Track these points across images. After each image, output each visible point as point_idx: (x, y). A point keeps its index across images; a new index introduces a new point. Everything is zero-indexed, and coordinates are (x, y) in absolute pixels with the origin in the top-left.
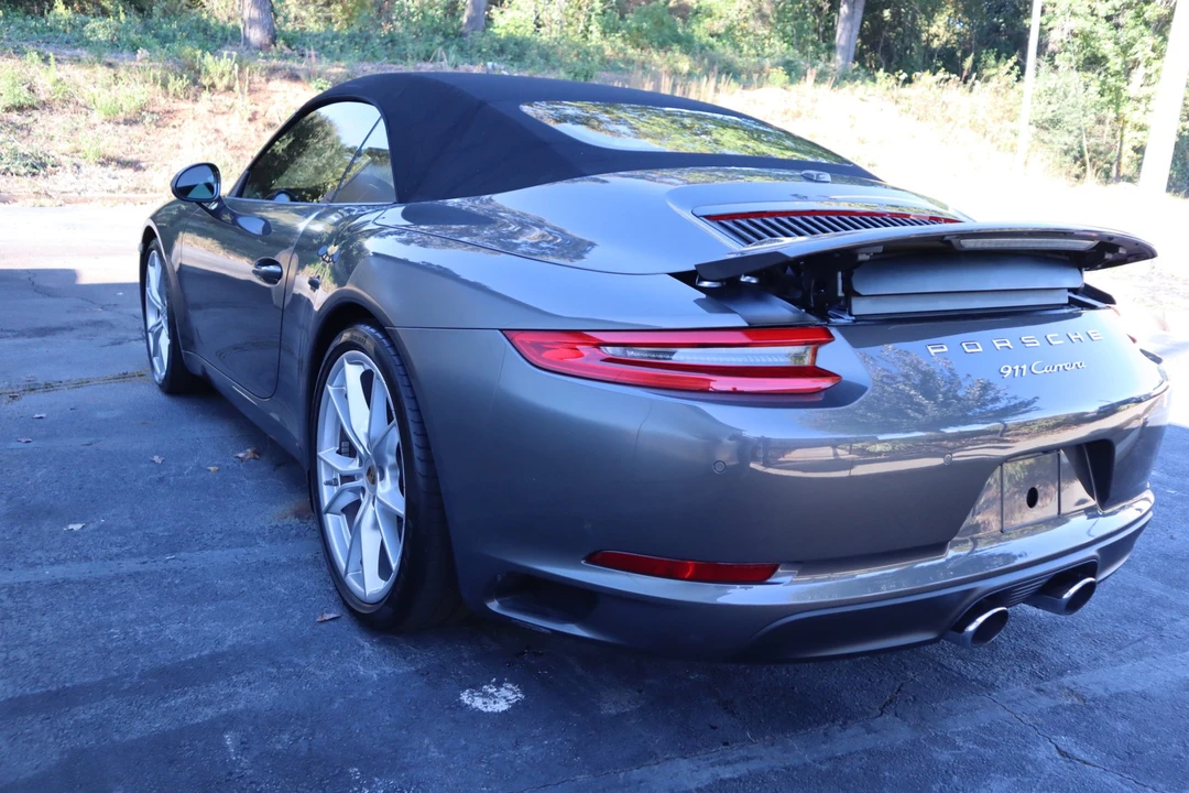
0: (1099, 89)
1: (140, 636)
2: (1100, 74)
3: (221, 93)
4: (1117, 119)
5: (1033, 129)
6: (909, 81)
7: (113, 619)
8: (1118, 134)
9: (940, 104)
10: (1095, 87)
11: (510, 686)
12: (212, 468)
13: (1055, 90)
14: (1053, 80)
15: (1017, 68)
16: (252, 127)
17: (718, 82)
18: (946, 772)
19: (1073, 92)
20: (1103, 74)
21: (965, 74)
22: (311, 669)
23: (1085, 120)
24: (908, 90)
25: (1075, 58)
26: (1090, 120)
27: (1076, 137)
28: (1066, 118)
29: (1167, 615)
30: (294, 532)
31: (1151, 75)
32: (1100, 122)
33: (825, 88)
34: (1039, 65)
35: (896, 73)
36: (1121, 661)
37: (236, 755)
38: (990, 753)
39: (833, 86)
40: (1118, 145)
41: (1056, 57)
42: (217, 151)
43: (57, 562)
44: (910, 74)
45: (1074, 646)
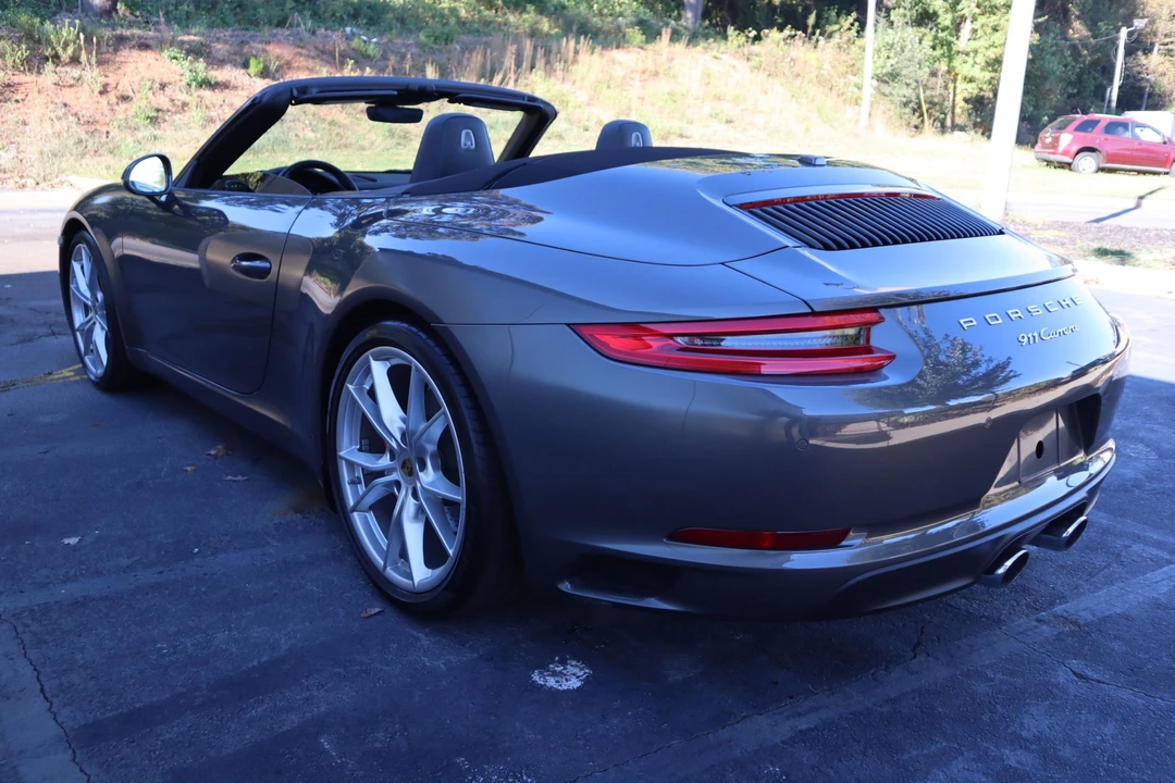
0: (931, 44)
1: (190, 649)
2: (931, 29)
3: (66, 64)
4: (949, 72)
5: (875, 83)
6: (758, 38)
7: (155, 633)
8: (951, 86)
9: (788, 60)
10: (928, 42)
11: (574, 663)
12: (189, 468)
13: (892, 45)
14: (891, 36)
15: (857, 24)
16: (103, 101)
17: (578, 42)
18: (990, 702)
19: (910, 47)
20: (935, 29)
21: (810, 30)
22: (378, 665)
23: (920, 73)
24: (756, 48)
25: (908, 14)
26: (924, 73)
27: (914, 89)
28: (904, 72)
29: (1119, 543)
30: (300, 528)
31: (976, 31)
32: (934, 74)
33: (680, 47)
34: (877, 21)
35: (746, 31)
36: (1096, 587)
37: (340, 758)
38: (1019, 681)
39: (688, 45)
40: (951, 96)
41: (892, 12)
42: (69, 128)
43: (67, 580)
44: (759, 31)
45: (1054, 577)
